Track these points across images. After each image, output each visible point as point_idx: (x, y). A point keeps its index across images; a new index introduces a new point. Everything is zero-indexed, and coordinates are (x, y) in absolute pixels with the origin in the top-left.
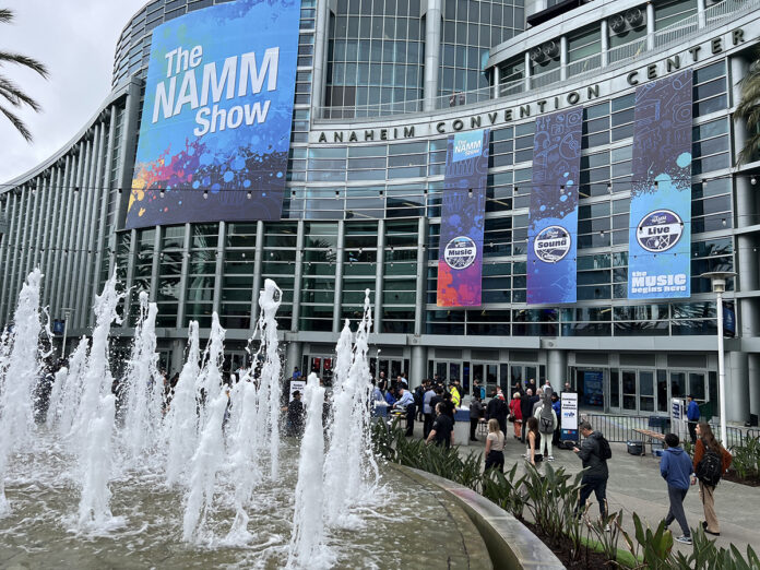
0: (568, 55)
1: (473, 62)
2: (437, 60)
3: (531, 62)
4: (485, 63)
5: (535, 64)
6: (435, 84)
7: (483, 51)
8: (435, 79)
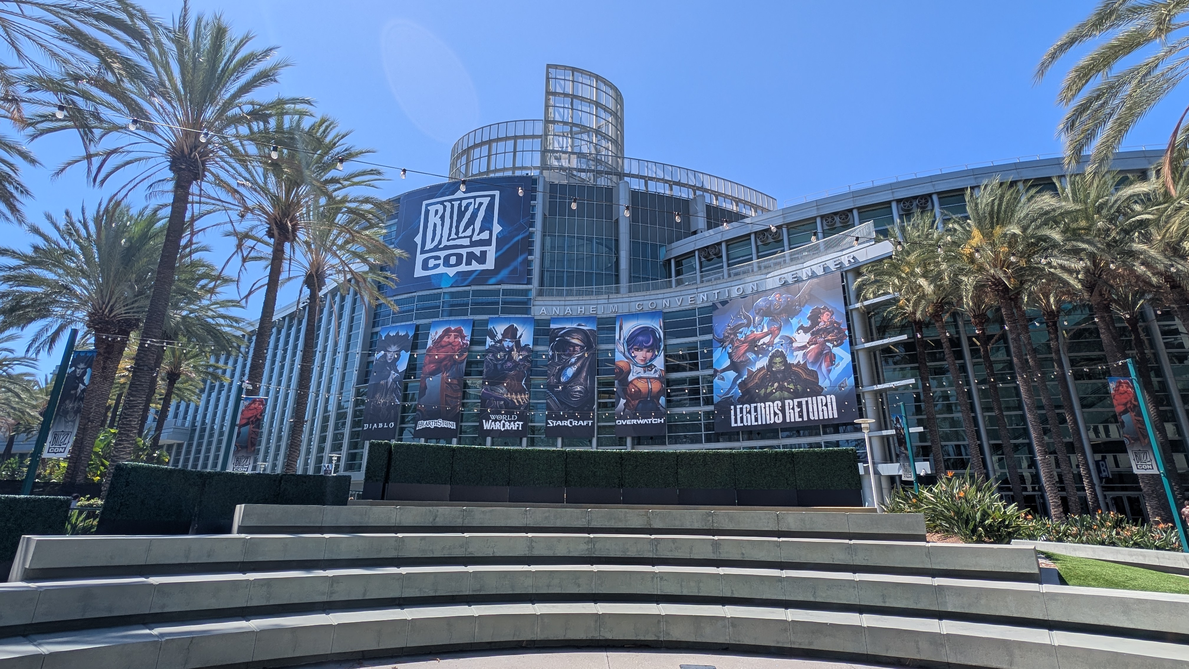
0: (728, 255)
1: (655, 255)
2: (628, 253)
3: (700, 258)
4: (663, 255)
5: (703, 259)
6: (627, 271)
7: (661, 246)
8: (628, 267)
